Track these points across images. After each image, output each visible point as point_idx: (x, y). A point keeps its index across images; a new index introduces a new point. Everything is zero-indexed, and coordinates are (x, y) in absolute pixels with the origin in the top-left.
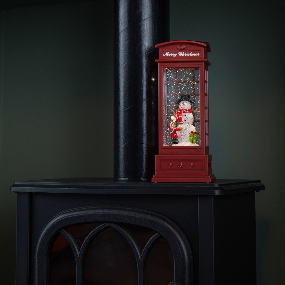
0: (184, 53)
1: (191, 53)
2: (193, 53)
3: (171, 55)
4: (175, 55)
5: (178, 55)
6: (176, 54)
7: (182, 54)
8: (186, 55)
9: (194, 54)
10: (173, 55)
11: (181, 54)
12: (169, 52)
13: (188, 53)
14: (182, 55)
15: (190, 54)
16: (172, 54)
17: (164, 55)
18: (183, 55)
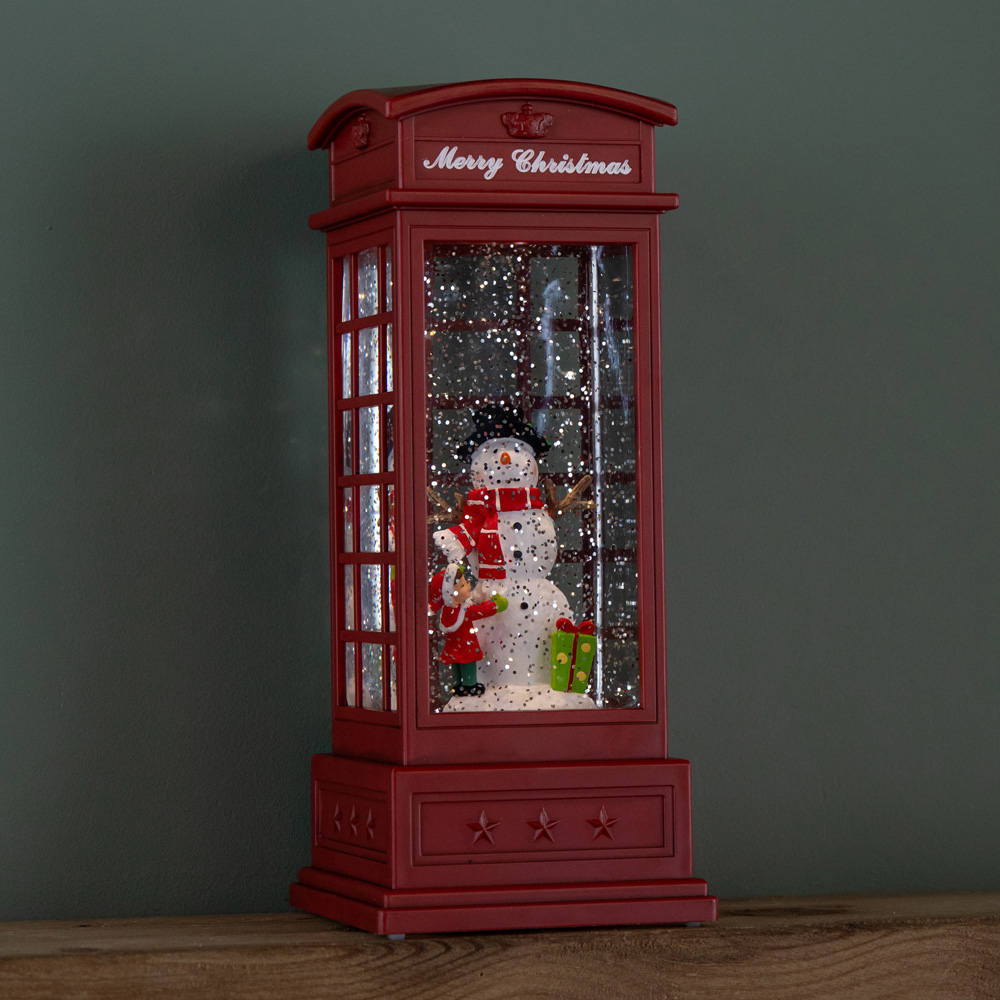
0: (546, 159)
1: (584, 157)
2: (592, 159)
3: (470, 163)
4: (494, 166)
5: (509, 164)
6: (500, 160)
7: (532, 161)
8: (555, 167)
9: (603, 164)
10: (481, 163)
11: (526, 162)
12: (455, 149)
13: (566, 157)
14: (534, 171)
15: (575, 164)
16: (476, 158)
17: (426, 163)
18: (540, 165)
